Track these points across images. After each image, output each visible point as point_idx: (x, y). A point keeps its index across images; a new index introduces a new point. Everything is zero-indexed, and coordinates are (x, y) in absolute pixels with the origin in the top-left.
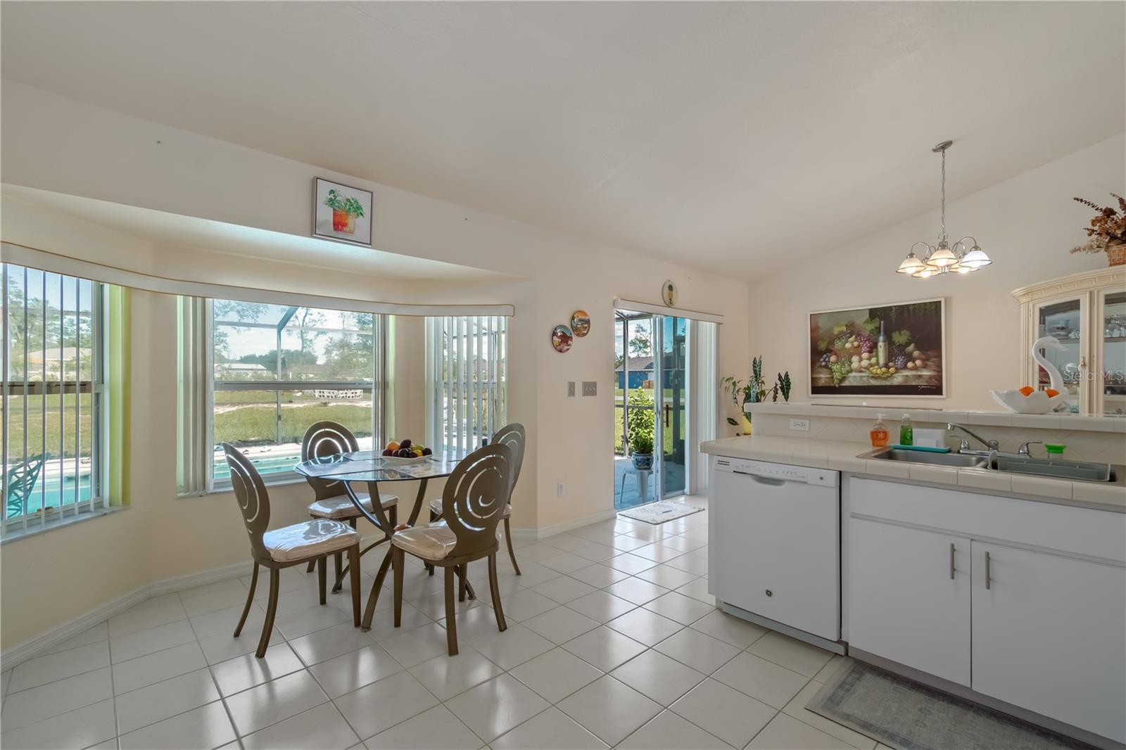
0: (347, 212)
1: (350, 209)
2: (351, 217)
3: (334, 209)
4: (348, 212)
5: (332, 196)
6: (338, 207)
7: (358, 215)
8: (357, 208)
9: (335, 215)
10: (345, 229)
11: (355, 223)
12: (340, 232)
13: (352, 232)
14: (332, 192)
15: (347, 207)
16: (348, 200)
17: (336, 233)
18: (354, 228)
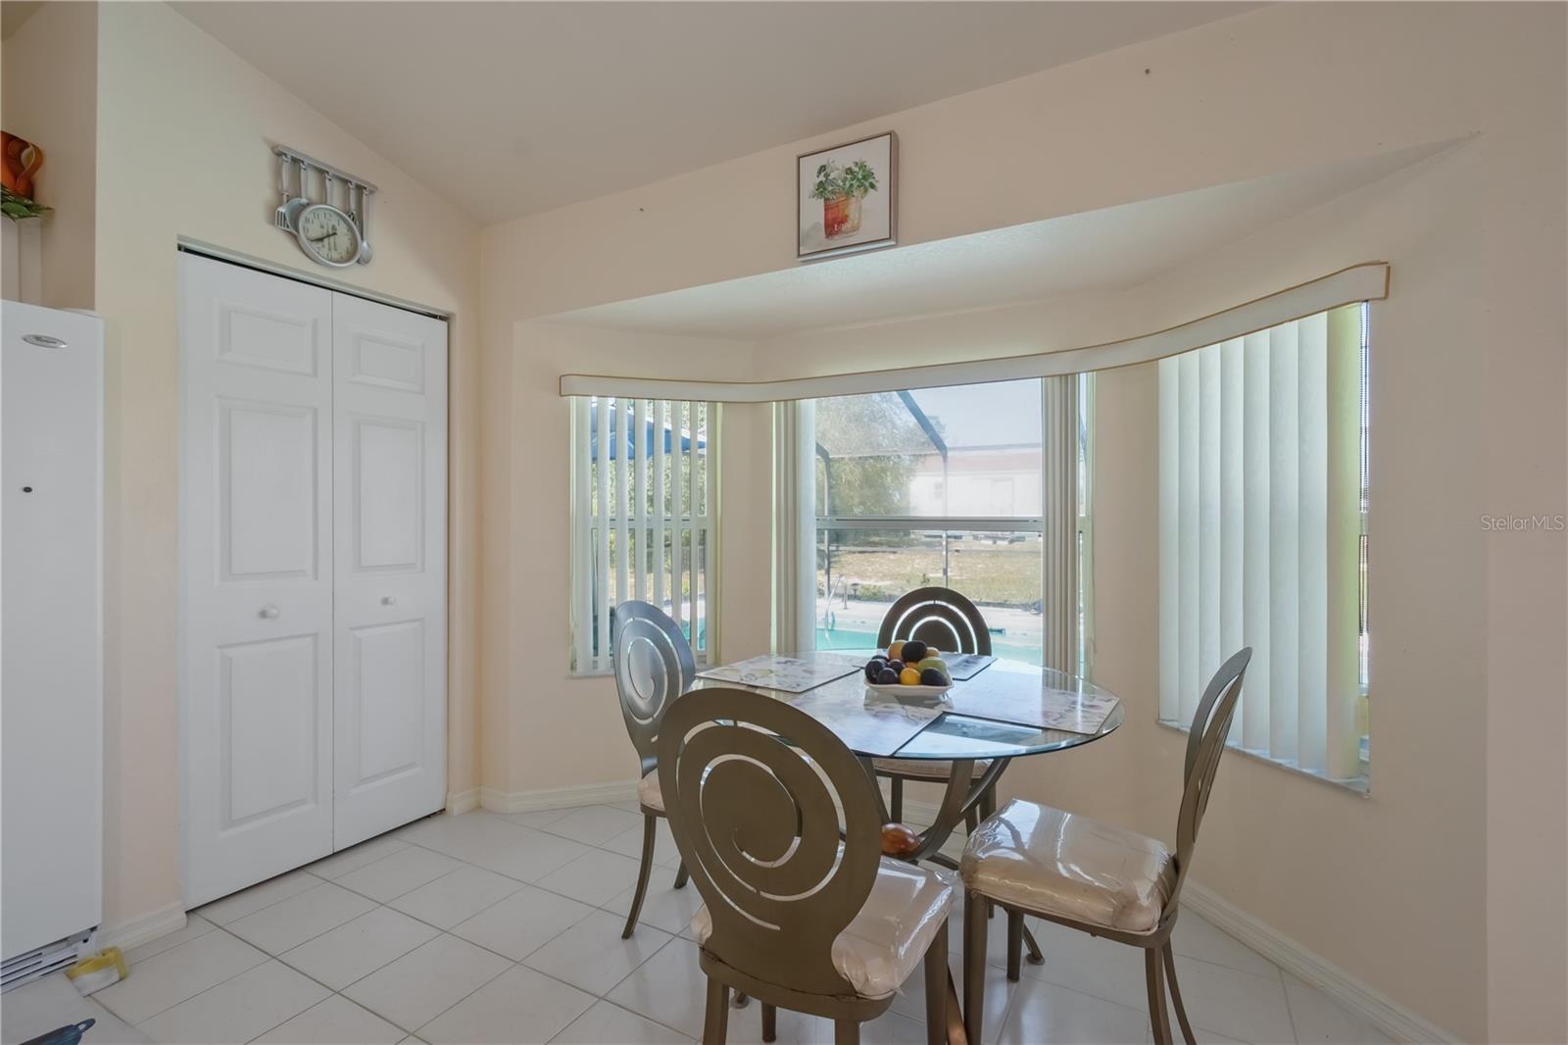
0: (847, 194)
1: (851, 185)
2: (854, 199)
3: (826, 200)
4: (849, 193)
5: (822, 178)
6: (833, 192)
7: (866, 191)
8: (864, 177)
9: (827, 209)
10: (844, 227)
11: (860, 208)
12: (836, 237)
13: (855, 229)
14: (823, 168)
15: (848, 184)
16: (849, 171)
17: (831, 242)
18: (860, 218)
